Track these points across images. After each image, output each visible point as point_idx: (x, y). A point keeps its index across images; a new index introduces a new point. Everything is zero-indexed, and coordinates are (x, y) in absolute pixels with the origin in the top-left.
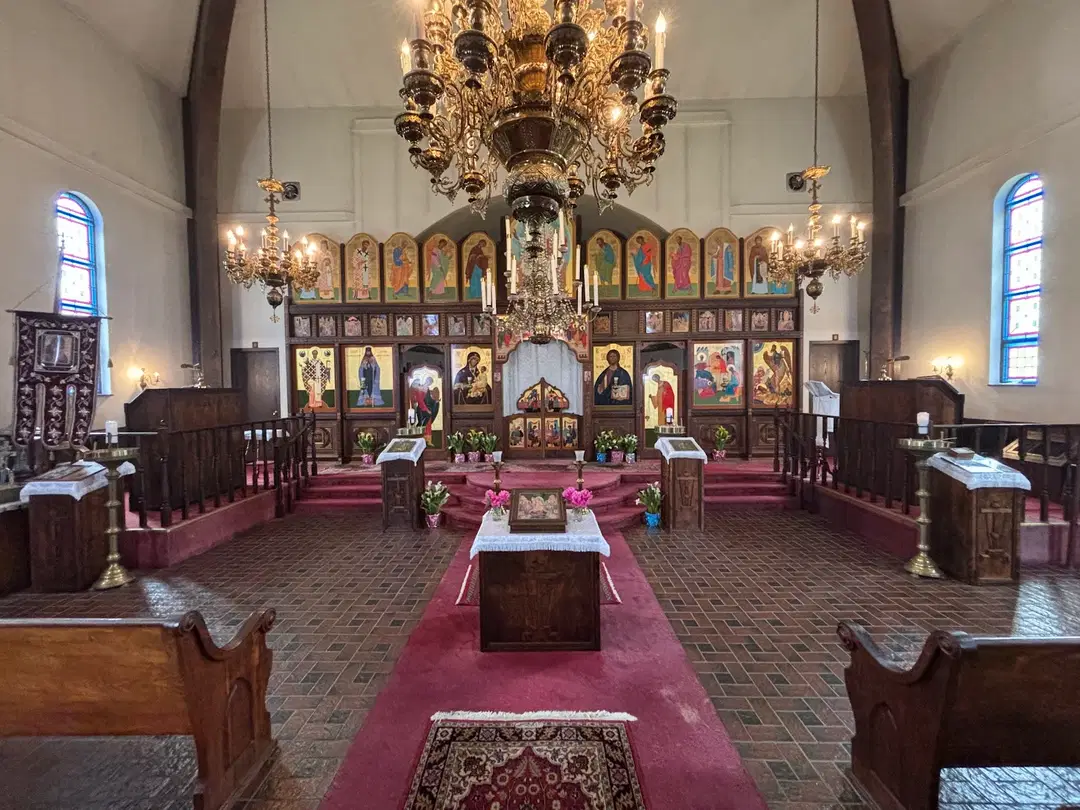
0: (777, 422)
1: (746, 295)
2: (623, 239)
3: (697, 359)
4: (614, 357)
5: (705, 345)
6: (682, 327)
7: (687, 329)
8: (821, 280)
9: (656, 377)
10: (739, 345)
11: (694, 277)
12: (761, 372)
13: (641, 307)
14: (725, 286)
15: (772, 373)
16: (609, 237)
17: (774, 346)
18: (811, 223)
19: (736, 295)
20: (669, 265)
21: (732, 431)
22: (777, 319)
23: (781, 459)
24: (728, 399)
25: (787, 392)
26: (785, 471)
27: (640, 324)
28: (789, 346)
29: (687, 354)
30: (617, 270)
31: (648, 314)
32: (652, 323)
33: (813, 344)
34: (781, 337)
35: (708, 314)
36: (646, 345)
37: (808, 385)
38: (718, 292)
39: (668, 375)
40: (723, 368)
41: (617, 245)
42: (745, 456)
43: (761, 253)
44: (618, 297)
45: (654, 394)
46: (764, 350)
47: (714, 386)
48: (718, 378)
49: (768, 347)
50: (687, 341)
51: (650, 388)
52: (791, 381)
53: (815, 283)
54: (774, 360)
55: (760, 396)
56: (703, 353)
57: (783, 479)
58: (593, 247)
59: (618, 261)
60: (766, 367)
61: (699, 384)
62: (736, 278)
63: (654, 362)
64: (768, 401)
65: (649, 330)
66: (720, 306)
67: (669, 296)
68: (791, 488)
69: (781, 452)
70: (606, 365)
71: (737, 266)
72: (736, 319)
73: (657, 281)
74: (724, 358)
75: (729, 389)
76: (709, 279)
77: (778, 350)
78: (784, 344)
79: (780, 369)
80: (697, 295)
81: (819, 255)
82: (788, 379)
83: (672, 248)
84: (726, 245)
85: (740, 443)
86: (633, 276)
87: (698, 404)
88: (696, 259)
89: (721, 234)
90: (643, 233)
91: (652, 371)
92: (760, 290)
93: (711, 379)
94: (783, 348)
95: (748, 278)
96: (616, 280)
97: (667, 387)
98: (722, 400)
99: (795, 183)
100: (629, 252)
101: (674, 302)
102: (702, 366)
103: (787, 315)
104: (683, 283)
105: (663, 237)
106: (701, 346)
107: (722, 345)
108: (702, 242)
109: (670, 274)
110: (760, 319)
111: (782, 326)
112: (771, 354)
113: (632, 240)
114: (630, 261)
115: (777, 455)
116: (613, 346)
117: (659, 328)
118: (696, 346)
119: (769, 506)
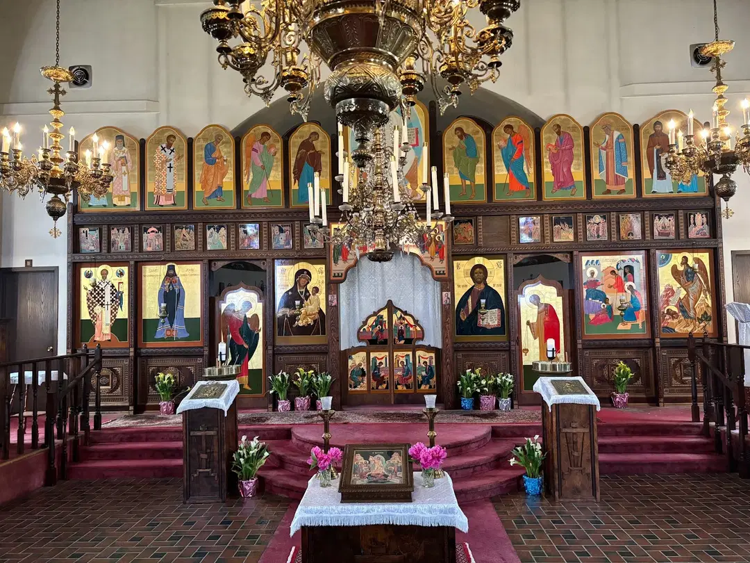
0: (692, 356)
1: (645, 195)
2: (488, 128)
3: (586, 275)
4: (479, 274)
5: (595, 258)
6: (566, 235)
7: (571, 238)
8: (733, 177)
9: (536, 299)
10: (638, 258)
11: (578, 174)
12: (670, 291)
13: (511, 211)
14: (617, 183)
15: (683, 293)
16: (470, 127)
17: (685, 258)
18: (715, 108)
19: (632, 195)
20: (546, 159)
21: (635, 368)
22: (687, 224)
23: (701, 405)
24: (628, 326)
25: (705, 317)
26: (707, 421)
27: (511, 233)
28: (705, 257)
29: (573, 269)
30: (481, 167)
31: (522, 220)
32: (528, 231)
33: (736, 255)
34: (694, 246)
35: (597, 218)
36: (520, 258)
37: (731, 308)
38: (609, 192)
39: (550, 295)
40: (619, 287)
41: (481, 136)
42: (654, 401)
43: (661, 142)
44: (483, 199)
45: (533, 320)
46: (672, 263)
47: (610, 309)
48: (615, 299)
49: (676, 259)
50: (573, 252)
51: (528, 312)
52: (709, 302)
53: (726, 180)
54: (685, 275)
55: (670, 322)
56: (594, 267)
57: (705, 431)
58: (450, 140)
59: (482, 155)
60: (675, 285)
61: (591, 308)
62: (631, 174)
63: (532, 279)
64: (681, 328)
65: (525, 238)
66: (613, 209)
67: (548, 196)
68: (715, 443)
69: (700, 395)
70: (470, 283)
71: (631, 159)
72: (634, 224)
73: (531, 178)
74: (621, 273)
75: (629, 313)
76: (597, 175)
77: (691, 263)
78: (696, 255)
79: (694, 288)
80: (582, 196)
81: (729, 146)
82: (707, 300)
83: (549, 139)
84: (616, 134)
85: (647, 384)
86: (501, 173)
87: (591, 332)
88: (579, 151)
89: (609, 121)
90: (512, 121)
91: (530, 290)
92: (663, 188)
93: (605, 300)
94: (698, 261)
95: (646, 174)
96: (480, 177)
97: (550, 311)
98: (620, 327)
99: (700, 56)
100: (495, 144)
101: (553, 205)
102: (594, 283)
103: (700, 219)
104: (564, 181)
105: (537, 125)
106: (591, 258)
107: (618, 258)
108: (586, 130)
109: (547, 170)
110: (664, 224)
111: (693, 232)
112: (681, 268)
113: (499, 130)
114: (497, 155)
115: (695, 399)
116: (478, 260)
117: (537, 238)
118: (585, 259)
119: (687, 467)
